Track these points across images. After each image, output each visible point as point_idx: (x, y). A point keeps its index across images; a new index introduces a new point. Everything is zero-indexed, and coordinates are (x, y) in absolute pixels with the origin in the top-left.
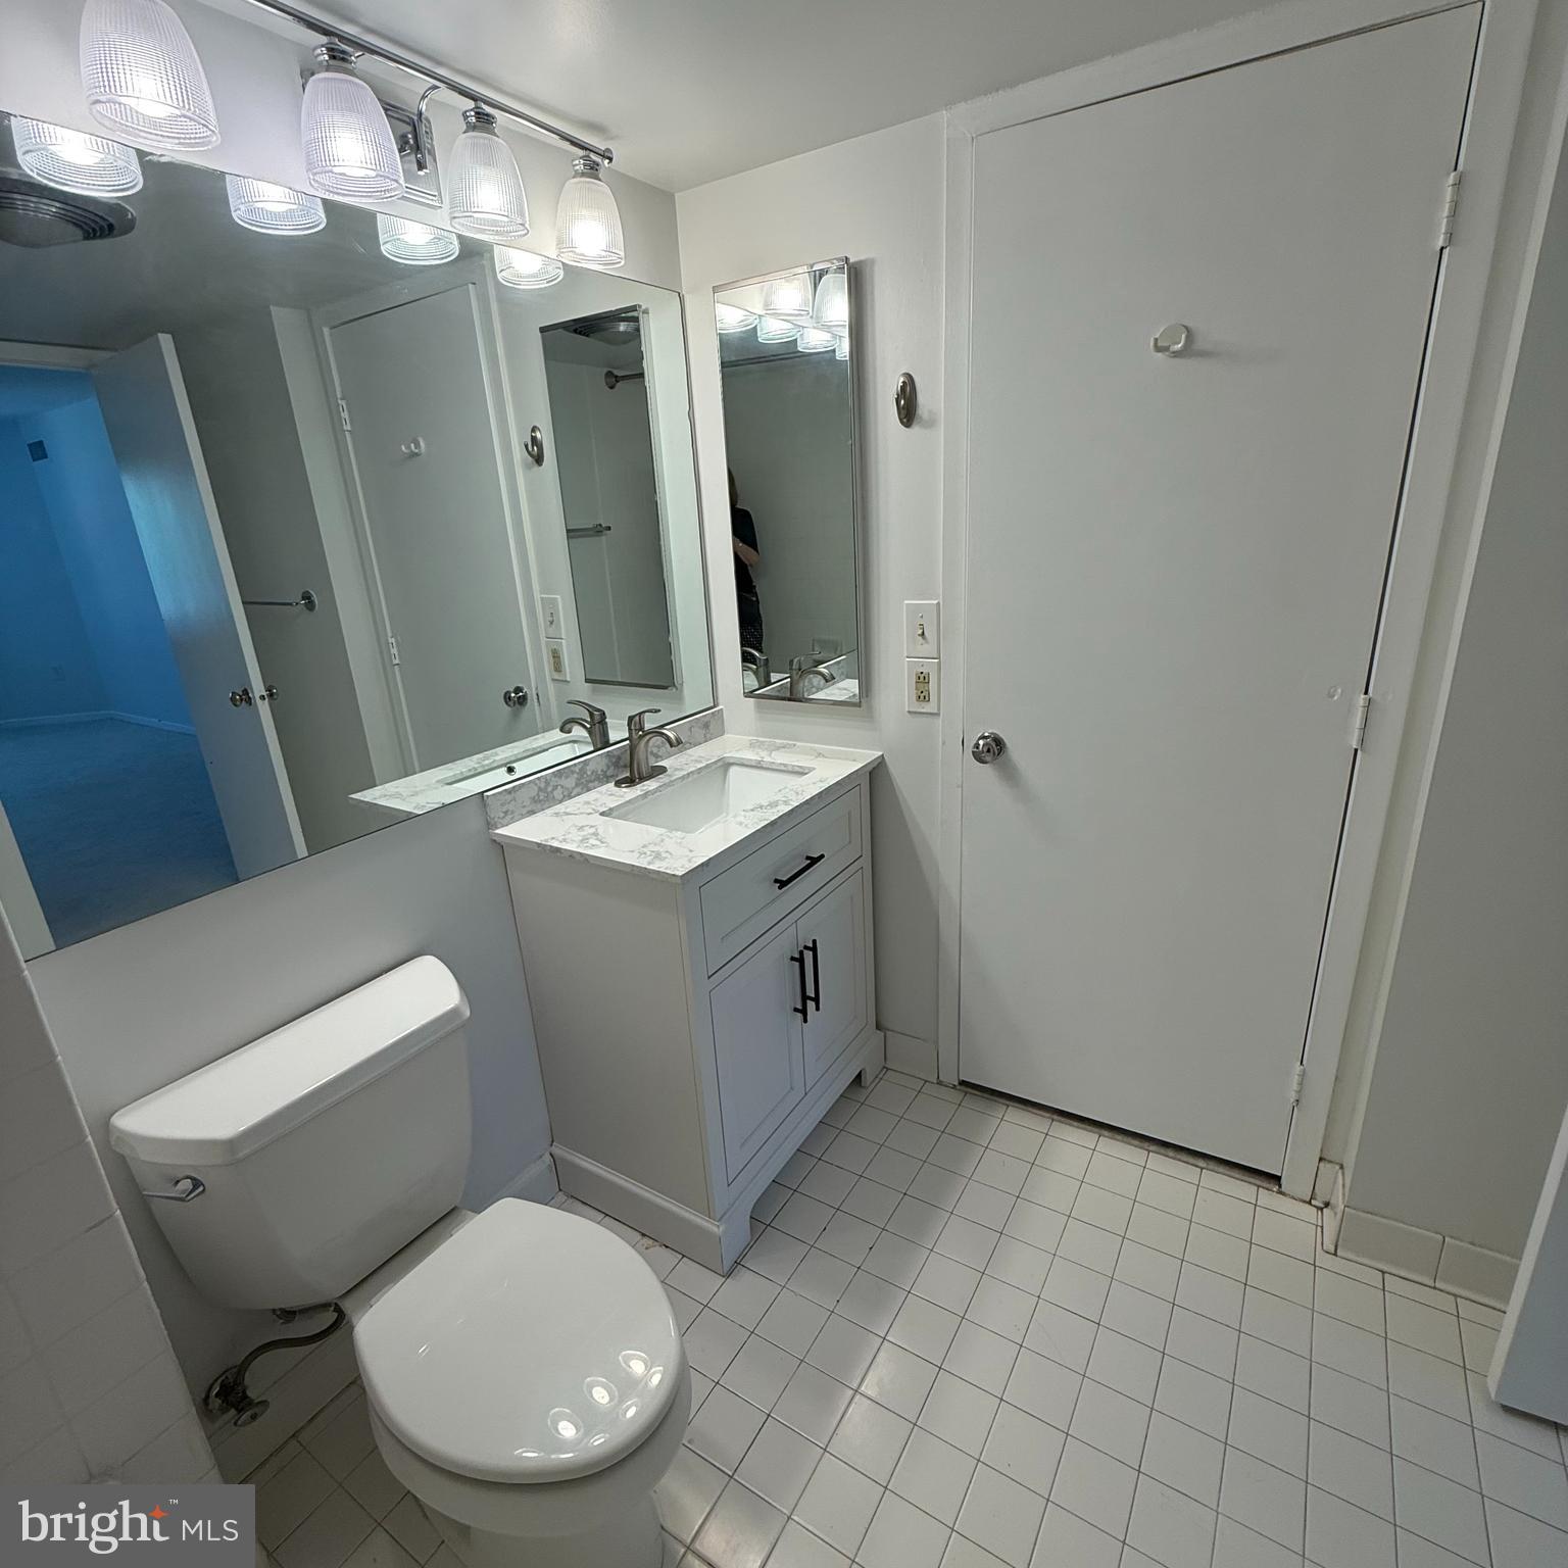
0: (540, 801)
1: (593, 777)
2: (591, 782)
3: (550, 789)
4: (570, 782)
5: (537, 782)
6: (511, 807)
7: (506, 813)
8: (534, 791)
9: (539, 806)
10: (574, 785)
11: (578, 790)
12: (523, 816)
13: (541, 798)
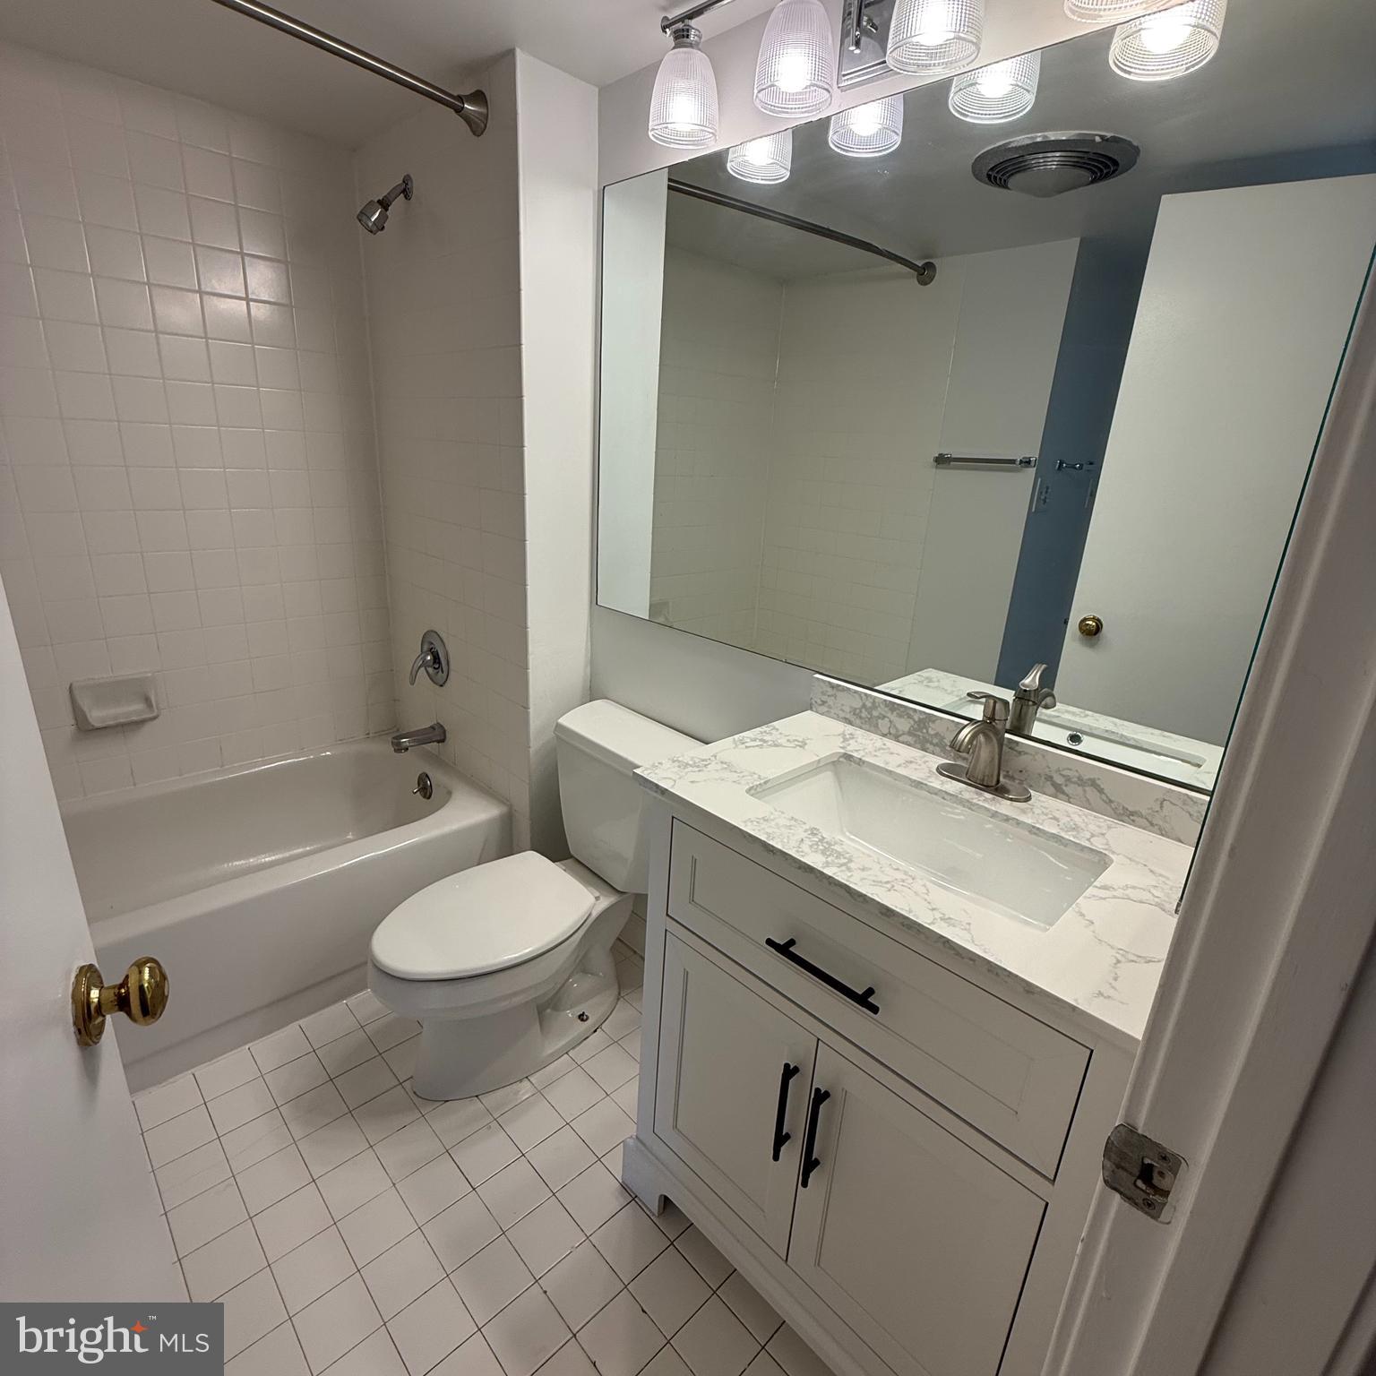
0: (861, 718)
1: (935, 741)
2: (931, 743)
3: (875, 713)
4: (904, 725)
5: (864, 697)
6: (830, 701)
7: (824, 703)
8: (858, 704)
9: (858, 721)
10: (907, 729)
11: (909, 739)
12: (838, 718)
13: (863, 715)
